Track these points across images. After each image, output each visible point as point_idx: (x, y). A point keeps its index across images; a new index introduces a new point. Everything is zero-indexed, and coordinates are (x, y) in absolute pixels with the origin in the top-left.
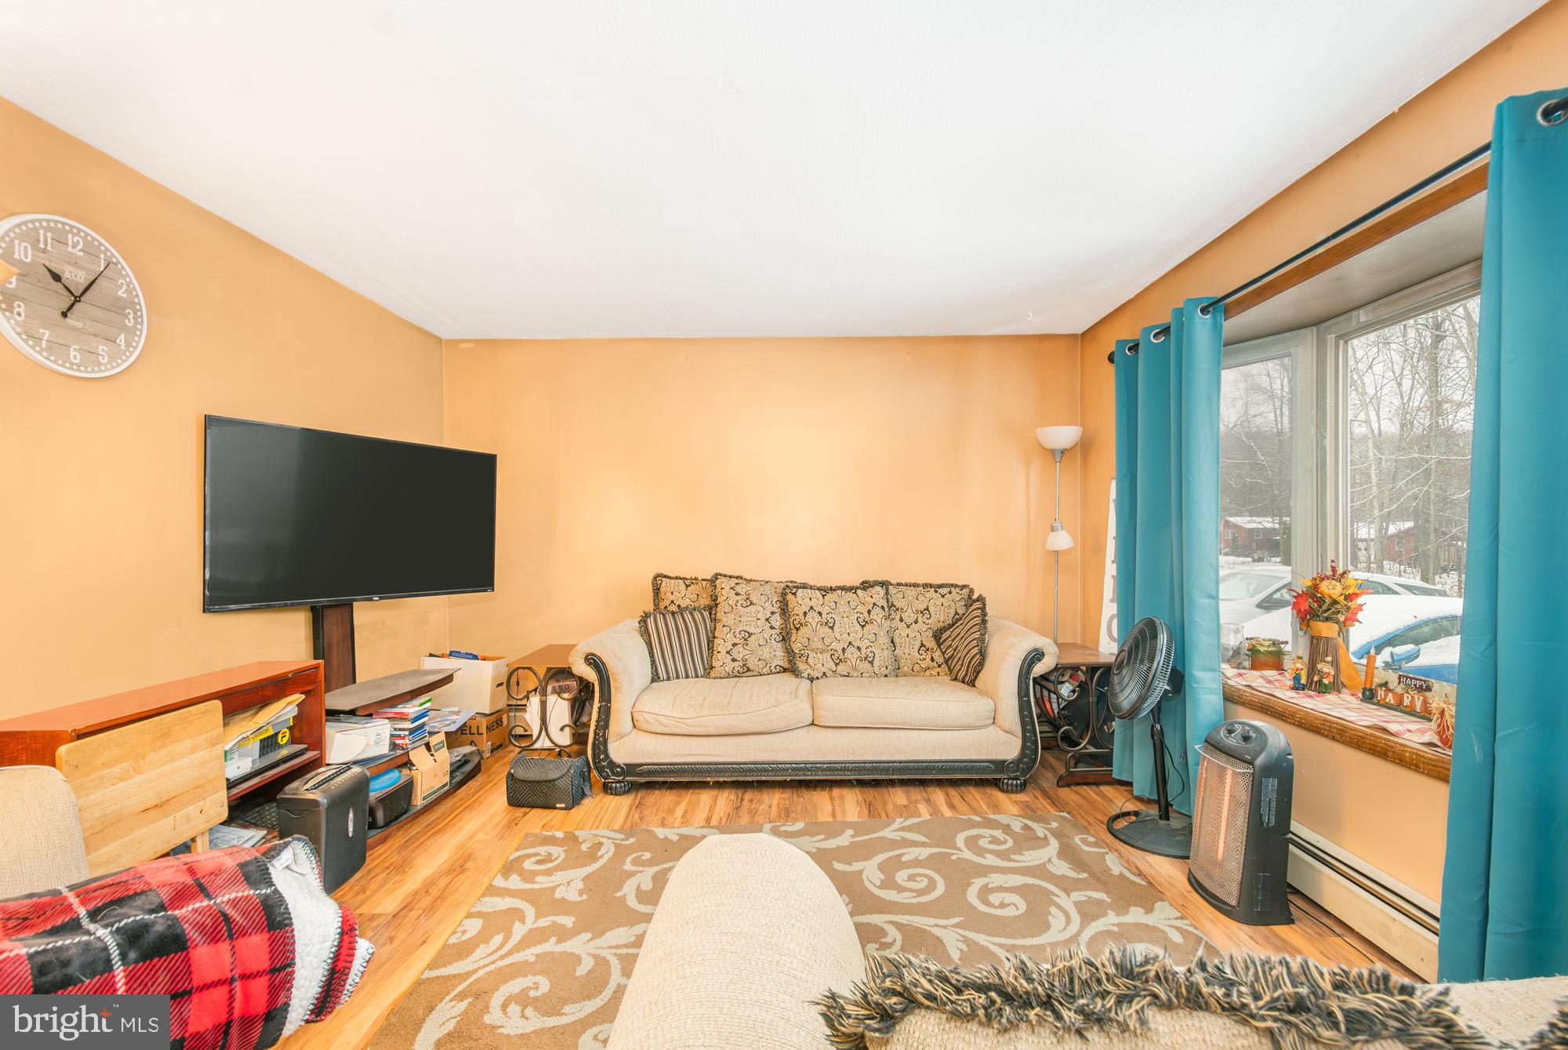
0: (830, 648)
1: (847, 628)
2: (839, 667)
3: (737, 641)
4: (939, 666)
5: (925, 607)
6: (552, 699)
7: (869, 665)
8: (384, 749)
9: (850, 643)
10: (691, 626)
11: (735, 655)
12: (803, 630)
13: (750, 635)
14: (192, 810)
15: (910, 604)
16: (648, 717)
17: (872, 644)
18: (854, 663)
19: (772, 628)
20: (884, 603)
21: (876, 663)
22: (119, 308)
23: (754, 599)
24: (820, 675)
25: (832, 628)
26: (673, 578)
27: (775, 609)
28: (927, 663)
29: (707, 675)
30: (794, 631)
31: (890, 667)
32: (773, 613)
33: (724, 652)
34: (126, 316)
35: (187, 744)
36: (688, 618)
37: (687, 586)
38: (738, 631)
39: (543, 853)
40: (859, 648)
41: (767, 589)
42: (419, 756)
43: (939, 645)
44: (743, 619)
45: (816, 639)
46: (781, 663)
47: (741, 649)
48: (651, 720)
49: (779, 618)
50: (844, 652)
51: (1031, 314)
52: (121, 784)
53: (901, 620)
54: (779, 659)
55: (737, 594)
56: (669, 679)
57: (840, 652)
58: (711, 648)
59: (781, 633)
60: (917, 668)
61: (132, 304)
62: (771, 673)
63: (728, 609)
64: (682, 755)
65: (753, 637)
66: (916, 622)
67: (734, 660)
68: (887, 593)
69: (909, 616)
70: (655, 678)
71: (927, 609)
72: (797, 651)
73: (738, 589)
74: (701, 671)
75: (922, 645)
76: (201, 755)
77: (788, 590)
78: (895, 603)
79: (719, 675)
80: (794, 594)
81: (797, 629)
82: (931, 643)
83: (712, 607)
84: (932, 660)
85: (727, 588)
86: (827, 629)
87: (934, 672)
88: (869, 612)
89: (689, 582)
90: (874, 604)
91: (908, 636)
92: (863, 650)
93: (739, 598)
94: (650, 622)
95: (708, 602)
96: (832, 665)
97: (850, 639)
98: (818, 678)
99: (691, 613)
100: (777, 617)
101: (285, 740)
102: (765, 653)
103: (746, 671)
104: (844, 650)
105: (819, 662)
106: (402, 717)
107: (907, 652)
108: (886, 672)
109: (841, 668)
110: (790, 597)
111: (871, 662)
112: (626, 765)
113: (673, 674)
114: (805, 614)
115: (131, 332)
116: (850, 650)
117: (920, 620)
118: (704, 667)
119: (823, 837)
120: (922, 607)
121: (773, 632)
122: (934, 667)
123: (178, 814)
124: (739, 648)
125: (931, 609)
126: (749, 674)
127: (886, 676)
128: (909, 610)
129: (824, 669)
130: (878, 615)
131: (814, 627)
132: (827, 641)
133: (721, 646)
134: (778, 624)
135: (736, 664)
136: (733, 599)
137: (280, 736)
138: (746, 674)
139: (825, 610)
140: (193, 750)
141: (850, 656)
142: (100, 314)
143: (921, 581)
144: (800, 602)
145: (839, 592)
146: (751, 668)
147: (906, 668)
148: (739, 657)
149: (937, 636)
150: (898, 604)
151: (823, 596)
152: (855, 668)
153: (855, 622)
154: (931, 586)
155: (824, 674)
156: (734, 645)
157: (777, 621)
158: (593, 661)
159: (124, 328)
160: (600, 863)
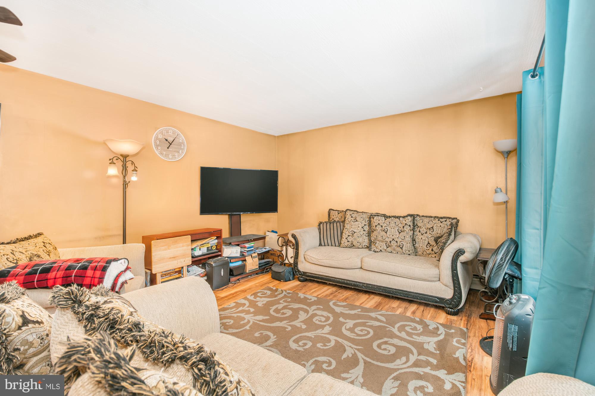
0: (385, 240)
1: (393, 232)
2: (388, 249)
3: (350, 234)
4: (436, 253)
5: (432, 227)
6: (289, 248)
7: (401, 249)
8: (238, 255)
9: (393, 239)
10: (335, 227)
11: (349, 239)
12: (375, 232)
13: (355, 232)
14: (182, 260)
15: (425, 225)
16: (308, 257)
17: (402, 241)
18: (394, 248)
19: (364, 231)
20: (411, 224)
21: (404, 248)
22: (180, 144)
23: (358, 219)
24: (379, 251)
25: (386, 232)
26: (335, 210)
27: (366, 224)
28: (430, 251)
29: (339, 246)
30: (372, 233)
31: (411, 251)
32: (365, 225)
33: (345, 238)
34: (182, 146)
35: (181, 245)
36: (335, 225)
37: (338, 213)
38: (350, 231)
39: (265, 292)
40: (397, 242)
41: (365, 216)
42: (249, 259)
43: (437, 244)
44: (353, 226)
45: (379, 236)
46: (366, 244)
47: (351, 238)
48: (309, 258)
49: (368, 227)
50: (390, 243)
51: (482, 88)
52: (165, 251)
53: (419, 232)
54: (366, 242)
55: (352, 217)
56: (325, 245)
57: (389, 242)
58: (341, 236)
59: (368, 233)
60: (425, 253)
61: (183, 143)
62: (363, 248)
63: (348, 222)
64: (318, 272)
65: (355, 233)
66: (426, 233)
67: (348, 241)
68: (414, 220)
69: (423, 230)
70: (320, 245)
71: (432, 228)
72: (373, 241)
73: (353, 215)
74: (337, 244)
75: (429, 243)
76: (185, 248)
77: (371, 216)
78: (418, 224)
79: (343, 246)
80: (373, 218)
81: (373, 232)
82: (433, 243)
83: (344, 222)
84: (432, 250)
85: (349, 215)
86: (384, 233)
87: (433, 256)
88: (403, 227)
89: (339, 212)
90: (406, 224)
91: (422, 239)
92: (399, 243)
93: (352, 218)
94: (321, 225)
95: (343, 219)
96: (385, 248)
97: (393, 237)
98: (378, 252)
99: (337, 223)
100: (367, 226)
101: (214, 248)
102: (360, 240)
103: (352, 246)
104: (390, 242)
105: (381, 245)
106: (245, 247)
107: (421, 245)
108: (409, 253)
109: (389, 249)
110: (372, 219)
111: (402, 248)
112: (303, 272)
113: (326, 244)
114: (376, 226)
115: (183, 149)
116: (393, 242)
117: (428, 232)
118: (338, 243)
119: (348, 309)
120: (430, 226)
121: (365, 232)
122: (433, 254)
123: (179, 261)
124: (350, 237)
125: (435, 228)
126: (354, 247)
127: (409, 255)
128: (424, 228)
129: (381, 249)
130: (407, 229)
131: (379, 231)
132: (384, 237)
133: (344, 236)
134: (367, 229)
135: (349, 243)
136: (350, 219)
137: (213, 247)
138: (353, 247)
139: (384, 225)
140: (183, 246)
141: (393, 245)
142: (176, 146)
143: (433, 215)
144: (376, 221)
145: (392, 218)
146: (355, 245)
147: (420, 253)
148: (350, 240)
149: (436, 240)
150: (419, 225)
151: (385, 219)
152: (394, 250)
153: (397, 230)
154: (438, 217)
155: (381, 250)
156: (349, 236)
157: (367, 228)
158: (294, 236)
159: (181, 149)
160: (277, 298)
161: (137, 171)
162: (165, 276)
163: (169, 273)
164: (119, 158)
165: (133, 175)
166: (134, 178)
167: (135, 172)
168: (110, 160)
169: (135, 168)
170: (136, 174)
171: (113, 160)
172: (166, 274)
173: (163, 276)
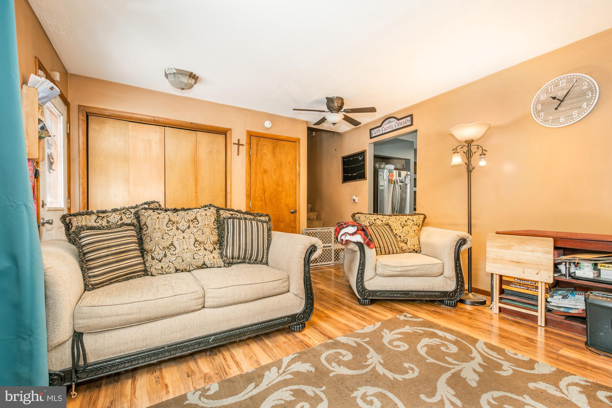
14: (532, 270)
22: (583, 94)
34: (587, 95)
61: (590, 89)
115: (590, 99)
142: (574, 100)
159: (585, 100)
161: (485, 155)
162: (519, 286)
163: (524, 284)
164: (464, 146)
165: (482, 159)
166: (482, 163)
167: (483, 156)
168: (453, 150)
169: (483, 152)
170: (484, 158)
171: (456, 150)
172: (520, 283)
173: (516, 285)
